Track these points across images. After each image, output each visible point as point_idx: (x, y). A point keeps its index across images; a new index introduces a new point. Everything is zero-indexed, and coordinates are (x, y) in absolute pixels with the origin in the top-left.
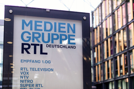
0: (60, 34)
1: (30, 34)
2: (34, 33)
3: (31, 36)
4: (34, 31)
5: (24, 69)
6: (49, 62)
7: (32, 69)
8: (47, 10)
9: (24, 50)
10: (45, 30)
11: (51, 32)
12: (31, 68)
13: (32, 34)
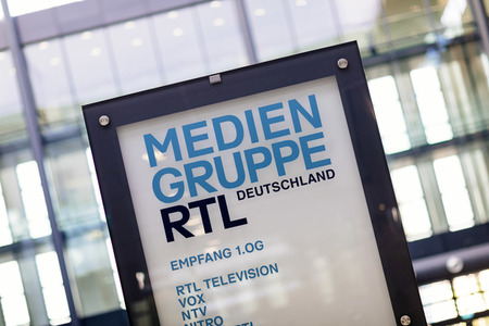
0: (273, 145)
1: (176, 173)
2: (188, 168)
3: (183, 178)
4: (187, 159)
5: (186, 288)
6: (257, 246)
7: (211, 283)
8: (212, 80)
9: (173, 229)
10: (223, 146)
11: (241, 149)
12: (207, 281)
13: (182, 171)
